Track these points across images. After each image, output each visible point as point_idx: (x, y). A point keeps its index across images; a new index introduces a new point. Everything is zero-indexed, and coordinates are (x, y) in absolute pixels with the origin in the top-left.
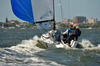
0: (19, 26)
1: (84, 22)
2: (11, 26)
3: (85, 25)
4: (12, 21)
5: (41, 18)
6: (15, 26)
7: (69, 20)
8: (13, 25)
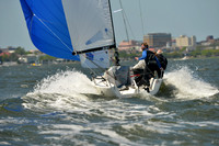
0: (26, 60)
2: (8, 61)
3: (169, 51)
5: (88, 43)
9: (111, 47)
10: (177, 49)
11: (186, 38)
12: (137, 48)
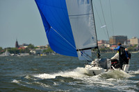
0: (35, 52)
1: (125, 44)
2: (23, 52)
4: (25, 45)
6: (29, 52)
7: (103, 42)
8: (27, 51)
10: (131, 46)
12: (105, 45)
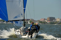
1: (54, 21)
3: (54, 22)
7: (45, 19)
9: (23, 20)
11: (59, 19)
